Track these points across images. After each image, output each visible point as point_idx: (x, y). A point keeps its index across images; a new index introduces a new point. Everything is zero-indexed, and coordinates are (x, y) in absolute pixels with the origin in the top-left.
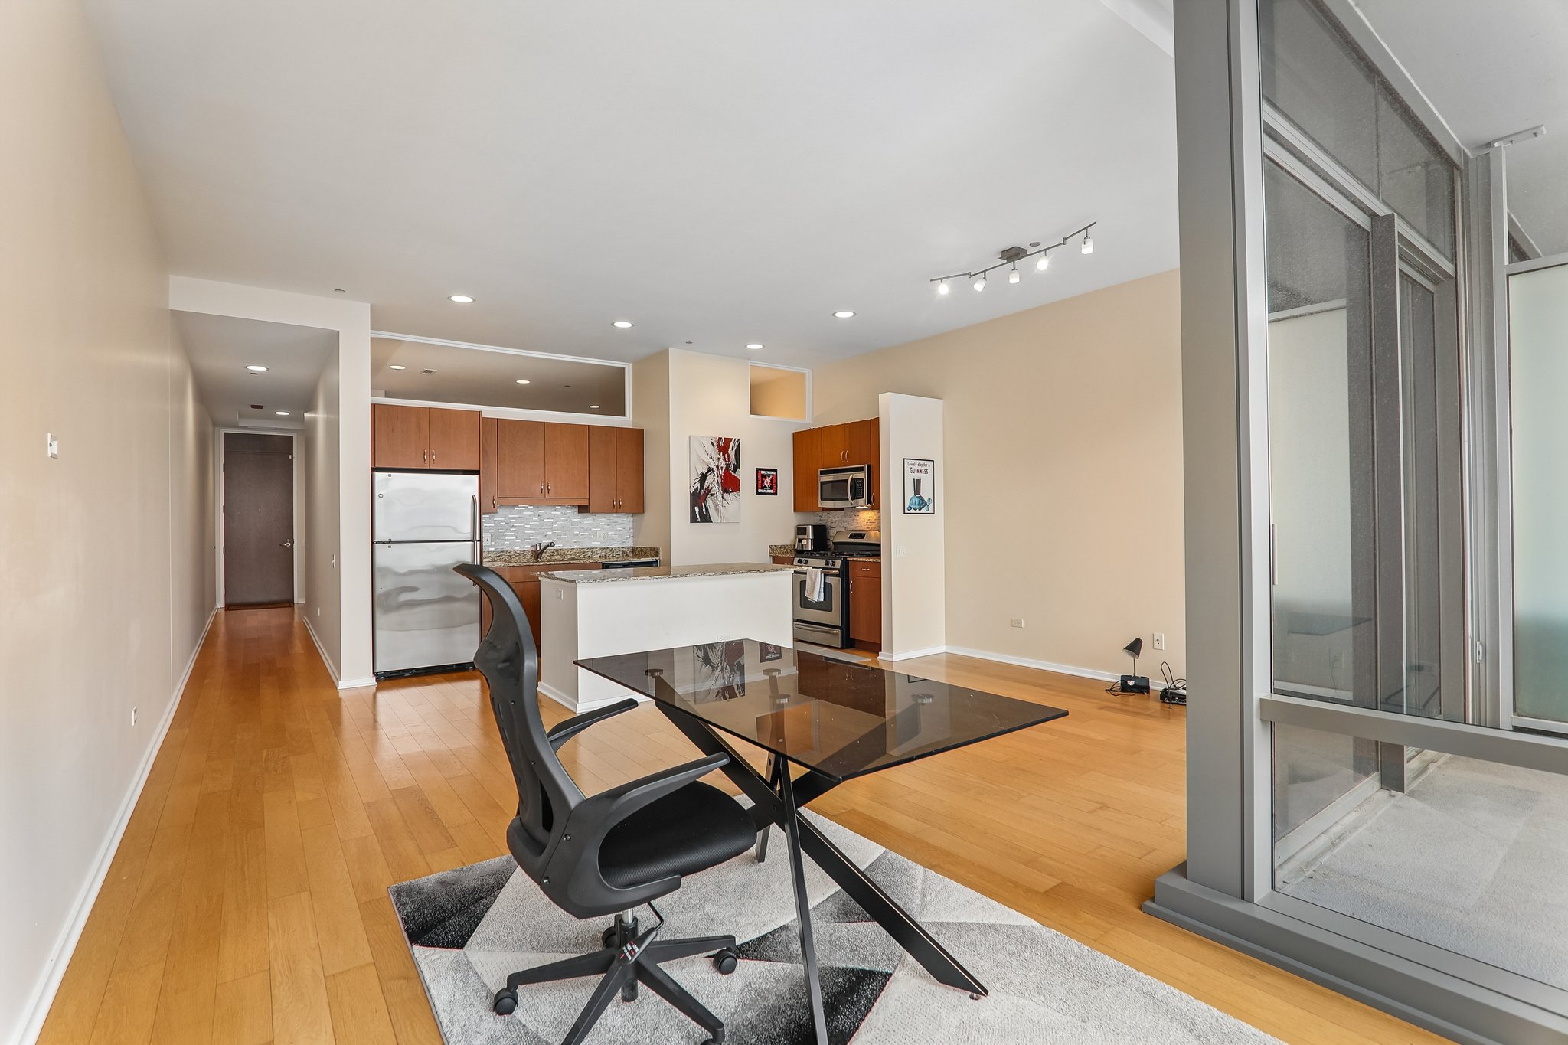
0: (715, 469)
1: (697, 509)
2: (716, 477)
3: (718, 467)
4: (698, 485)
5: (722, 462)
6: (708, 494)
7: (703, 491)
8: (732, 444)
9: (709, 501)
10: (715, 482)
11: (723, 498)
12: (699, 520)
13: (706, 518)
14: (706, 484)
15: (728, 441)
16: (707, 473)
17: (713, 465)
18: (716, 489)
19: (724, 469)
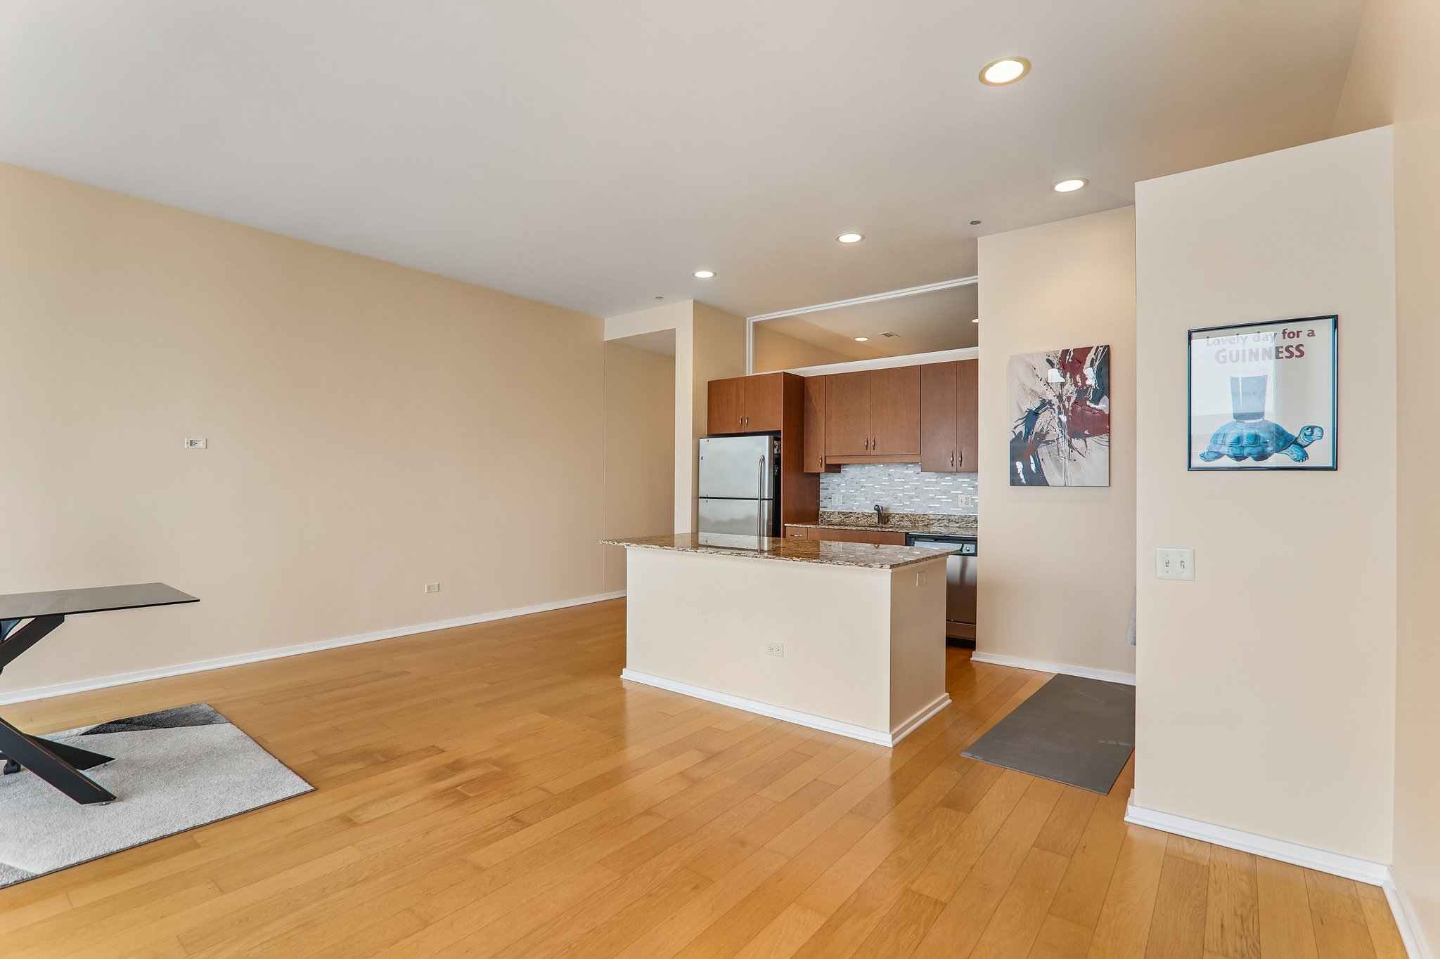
0: (1055, 401)
1: (1019, 465)
2: (1056, 415)
3: (1060, 397)
4: (1022, 428)
5: (1070, 389)
6: (1040, 442)
7: (1031, 438)
8: (1091, 356)
9: (1043, 451)
10: (1055, 423)
11: (1070, 446)
12: (1024, 481)
13: (1037, 479)
14: (1037, 425)
15: (1082, 353)
16: (1039, 409)
17: (1050, 396)
18: (1055, 433)
19: (1073, 400)
